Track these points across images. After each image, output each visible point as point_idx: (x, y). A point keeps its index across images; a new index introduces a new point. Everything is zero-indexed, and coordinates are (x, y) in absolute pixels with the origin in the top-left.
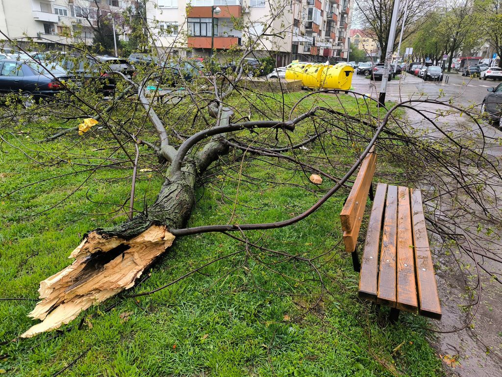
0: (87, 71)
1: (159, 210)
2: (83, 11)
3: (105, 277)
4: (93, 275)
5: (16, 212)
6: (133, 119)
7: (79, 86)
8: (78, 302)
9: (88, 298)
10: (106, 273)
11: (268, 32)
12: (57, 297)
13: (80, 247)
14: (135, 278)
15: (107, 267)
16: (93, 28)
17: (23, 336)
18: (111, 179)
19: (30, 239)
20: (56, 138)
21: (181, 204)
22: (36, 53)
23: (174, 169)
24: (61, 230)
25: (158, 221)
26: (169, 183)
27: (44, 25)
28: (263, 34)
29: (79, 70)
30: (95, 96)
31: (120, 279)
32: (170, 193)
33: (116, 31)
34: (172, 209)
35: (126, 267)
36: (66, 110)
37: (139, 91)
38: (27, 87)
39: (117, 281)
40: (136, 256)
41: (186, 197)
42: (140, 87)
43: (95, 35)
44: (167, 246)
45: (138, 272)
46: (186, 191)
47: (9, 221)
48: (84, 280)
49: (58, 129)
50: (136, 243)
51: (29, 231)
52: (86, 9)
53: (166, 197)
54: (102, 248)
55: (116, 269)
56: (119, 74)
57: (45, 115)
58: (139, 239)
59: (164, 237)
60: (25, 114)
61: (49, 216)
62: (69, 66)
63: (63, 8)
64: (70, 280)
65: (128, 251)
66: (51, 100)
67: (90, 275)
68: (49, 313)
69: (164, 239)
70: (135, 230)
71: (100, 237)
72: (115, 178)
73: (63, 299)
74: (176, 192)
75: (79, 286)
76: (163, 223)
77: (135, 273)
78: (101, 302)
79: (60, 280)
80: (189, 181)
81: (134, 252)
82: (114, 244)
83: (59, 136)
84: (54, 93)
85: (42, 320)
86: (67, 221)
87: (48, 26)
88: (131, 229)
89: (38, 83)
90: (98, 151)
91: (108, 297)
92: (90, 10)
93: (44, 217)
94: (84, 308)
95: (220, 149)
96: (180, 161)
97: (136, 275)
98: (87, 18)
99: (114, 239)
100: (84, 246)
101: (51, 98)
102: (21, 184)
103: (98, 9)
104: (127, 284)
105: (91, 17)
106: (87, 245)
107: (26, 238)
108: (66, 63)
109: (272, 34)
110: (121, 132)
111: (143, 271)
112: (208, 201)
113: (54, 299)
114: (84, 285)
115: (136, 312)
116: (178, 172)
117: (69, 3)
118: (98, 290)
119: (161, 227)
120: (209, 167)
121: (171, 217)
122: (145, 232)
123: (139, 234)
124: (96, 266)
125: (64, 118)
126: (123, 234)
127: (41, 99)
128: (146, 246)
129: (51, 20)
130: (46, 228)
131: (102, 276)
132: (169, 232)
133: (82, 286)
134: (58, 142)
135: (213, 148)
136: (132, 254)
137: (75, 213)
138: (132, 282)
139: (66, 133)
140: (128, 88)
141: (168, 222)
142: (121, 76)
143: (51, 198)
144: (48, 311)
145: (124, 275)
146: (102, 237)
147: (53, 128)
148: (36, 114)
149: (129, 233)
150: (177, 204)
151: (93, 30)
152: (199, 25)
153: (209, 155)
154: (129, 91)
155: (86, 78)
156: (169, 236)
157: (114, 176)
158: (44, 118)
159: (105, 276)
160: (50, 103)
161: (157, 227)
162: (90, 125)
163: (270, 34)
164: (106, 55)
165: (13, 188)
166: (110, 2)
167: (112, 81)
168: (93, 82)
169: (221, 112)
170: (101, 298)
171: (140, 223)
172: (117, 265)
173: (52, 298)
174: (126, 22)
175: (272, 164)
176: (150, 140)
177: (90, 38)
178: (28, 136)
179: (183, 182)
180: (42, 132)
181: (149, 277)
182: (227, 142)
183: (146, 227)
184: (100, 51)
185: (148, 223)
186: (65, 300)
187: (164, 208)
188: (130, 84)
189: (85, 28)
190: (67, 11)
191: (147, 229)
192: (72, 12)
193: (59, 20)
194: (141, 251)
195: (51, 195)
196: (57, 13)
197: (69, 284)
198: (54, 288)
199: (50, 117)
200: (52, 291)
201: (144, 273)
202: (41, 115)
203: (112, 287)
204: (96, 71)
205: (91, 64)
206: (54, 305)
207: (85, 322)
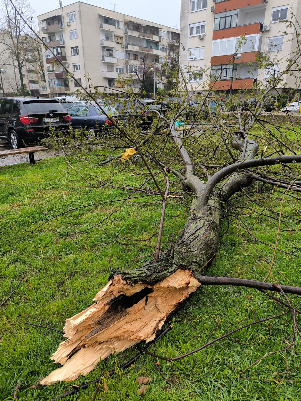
0: (133, 111)
1: (186, 251)
2: (134, 68)
3: (127, 323)
4: (115, 319)
5: (67, 228)
6: (163, 150)
7: (126, 123)
8: (98, 349)
9: (107, 345)
10: (128, 318)
11: (292, 68)
12: (79, 339)
13: (105, 289)
14: (156, 329)
15: (129, 311)
16: (139, 79)
17: (42, 383)
18: (142, 202)
19: (72, 256)
20: (105, 163)
21: (207, 244)
22: (102, 100)
23: (201, 203)
24: (97, 250)
25: (185, 265)
26: (195, 218)
27: (109, 80)
28: (288, 70)
29: (127, 111)
30: (136, 130)
31: (141, 329)
32: (197, 230)
33: (155, 81)
34: (199, 250)
35: (149, 313)
36: (115, 141)
37: (171, 125)
38: (90, 124)
39: (138, 331)
40: (159, 301)
41: (213, 236)
42: (172, 123)
43: (141, 85)
44: (190, 291)
45: (160, 321)
46: (213, 229)
47: (60, 236)
48: (106, 325)
49: (108, 156)
50: (161, 287)
51: (72, 249)
52: (136, 67)
53: (192, 234)
54: (126, 292)
55: (138, 314)
56: (155, 112)
57: (100, 145)
58: (163, 284)
59: (189, 283)
60: (87, 144)
61: (89, 235)
62: (120, 108)
63: (121, 68)
64: (93, 322)
65: (152, 294)
66: (105, 134)
67: (113, 319)
68: (70, 358)
69: (189, 285)
70: (160, 274)
71: (125, 283)
72: (145, 202)
73: (84, 344)
74: (203, 230)
75: (101, 331)
76: (189, 267)
77: (157, 322)
78: (120, 352)
79: (84, 321)
80: (215, 217)
81: (157, 296)
82: (138, 288)
83: (107, 162)
84: (108, 128)
85: (62, 364)
86: (102, 241)
87: (111, 81)
88: (156, 273)
89: (98, 121)
90: (134, 176)
91: (128, 347)
92: (139, 67)
93: (85, 235)
94: (103, 358)
95: (244, 182)
96: (208, 195)
97: (157, 325)
98: (136, 73)
99: (139, 284)
100: (108, 289)
101: (105, 132)
102: (75, 201)
103: (145, 66)
104: (147, 337)
105: (139, 72)
106: (112, 288)
107: (68, 256)
108: (118, 106)
109: (297, 69)
110: (153, 160)
111: (165, 320)
112: (232, 236)
113: (77, 341)
114: (105, 331)
115: (155, 380)
116: (205, 207)
117: (126, 63)
118: (118, 339)
119: (187, 271)
120: (231, 198)
121: (198, 260)
122: (170, 277)
123: (164, 278)
124: (119, 308)
125: (113, 148)
126: (149, 279)
127: (98, 133)
128: (170, 290)
129: (113, 77)
130: (85, 247)
131: (124, 321)
132: (195, 278)
133: (103, 332)
134: (106, 167)
135: (237, 180)
136: (155, 298)
137: (109, 235)
138: (152, 334)
139: (112, 160)
140: (162, 123)
141: (194, 267)
142: (157, 114)
143: (94, 217)
144: (69, 354)
145: (146, 324)
146: (127, 283)
147: (104, 155)
148: (94, 144)
149: (154, 278)
150: (203, 244)
151: (139, 82)
152: (220, 71)
153: (232, 186)
154: (162, 126)
155: (131, 117)
156: (194, 283)
157: (144, 201)
158: (99, 147)
159: (127, 321)
160: (105, 136)
161: (183, 270)
162: (130, 154)
163: (295, 69)
164: (147, 99)
165: (69, 205)
166: (153, 60)
167: (150, 118)
168: (136, 120)
169: (247, 144)
170: (119, 347)
171: (166, 266)
172: (139, 311)
173: (74, 341)
174: (163, 74)
175: (298, 199)
176: (176, 167)
177: (137, 88)
178: (87, 161)
179: (209, 218)
180: (96, 158)
181: (171, 329)
182: (251, 175)
183: (172, 272)
184: (143, 95)
185: (174, 267)
186: (86, 344)
187: (190, 248)
188: (163, 120)
189: (134, 80)
190: (124, 70)
191: (172, 274)
192: (127, 70)
193: (118, 76)
194: (164, 295)
195: (94, 214)
196: (117, 71)
197: (92, 326)
198: (77, 330)
199: (103, 146)
200: (75, 333)
201: (165, 322)
202: (97, 145)
203: (132, 338)
204: (138, 111)
205: (136, 105)
206: (76, 348)
207: (101, 383)
